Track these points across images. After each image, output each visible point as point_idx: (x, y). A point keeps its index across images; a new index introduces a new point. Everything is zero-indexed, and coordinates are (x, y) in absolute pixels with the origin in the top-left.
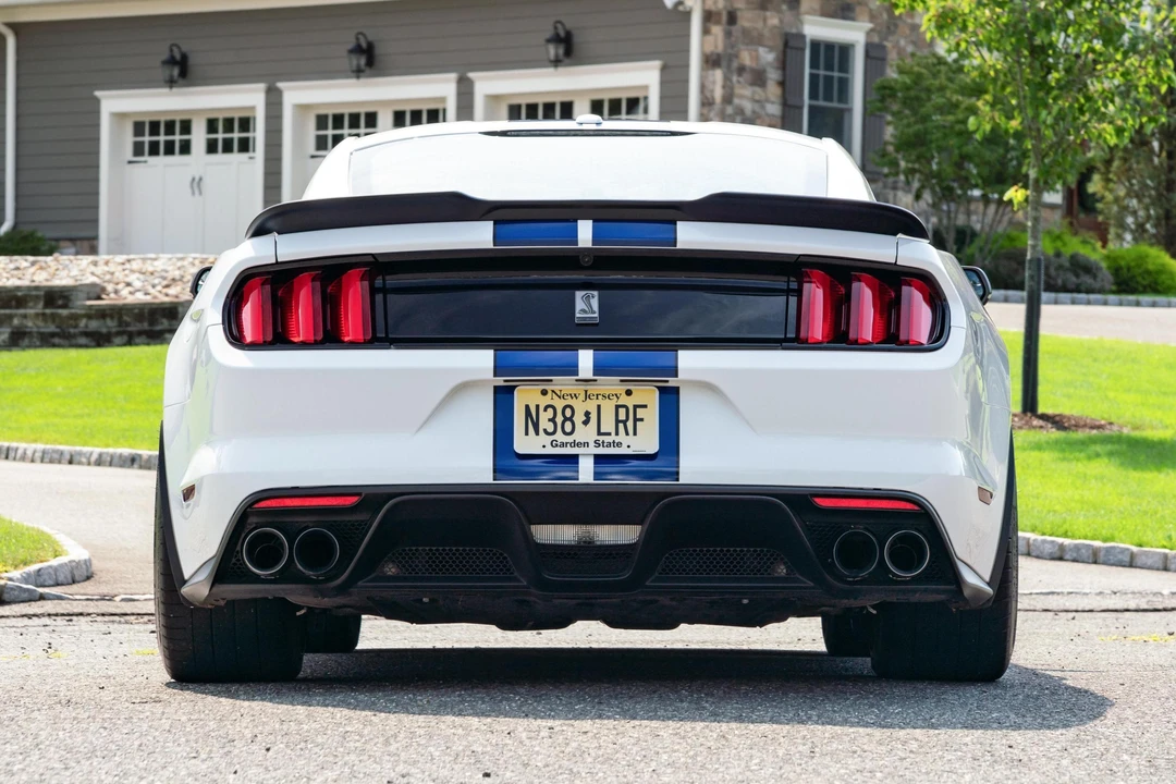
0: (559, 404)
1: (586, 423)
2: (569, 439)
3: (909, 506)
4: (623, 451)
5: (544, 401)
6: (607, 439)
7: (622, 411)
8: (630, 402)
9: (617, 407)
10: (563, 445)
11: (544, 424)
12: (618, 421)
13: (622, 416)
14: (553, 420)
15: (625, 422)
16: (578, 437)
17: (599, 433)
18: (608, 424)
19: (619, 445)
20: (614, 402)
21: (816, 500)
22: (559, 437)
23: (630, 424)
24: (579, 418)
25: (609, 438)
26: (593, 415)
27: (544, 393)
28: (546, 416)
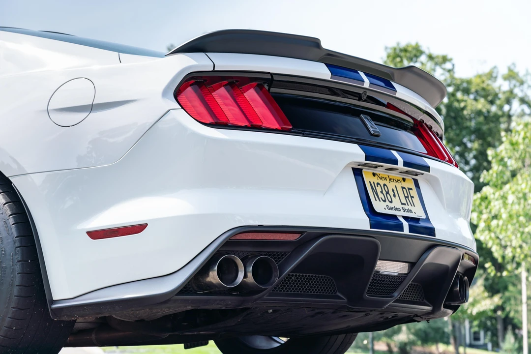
0: (382, 182)
4: (414, 215)
5: (375, 179)
7: (405, 191)
9: (402, 187)
11: (380, 194)
13: (406, 195)
14: (382, 192)
17: (402, 203)
18: (404, 200)
19: (411, 211)
22: (389, 204)
24: (391, 193)
25: (406, 207)
26: (395, 191)
27: (374, 174)
28: (379, 189)
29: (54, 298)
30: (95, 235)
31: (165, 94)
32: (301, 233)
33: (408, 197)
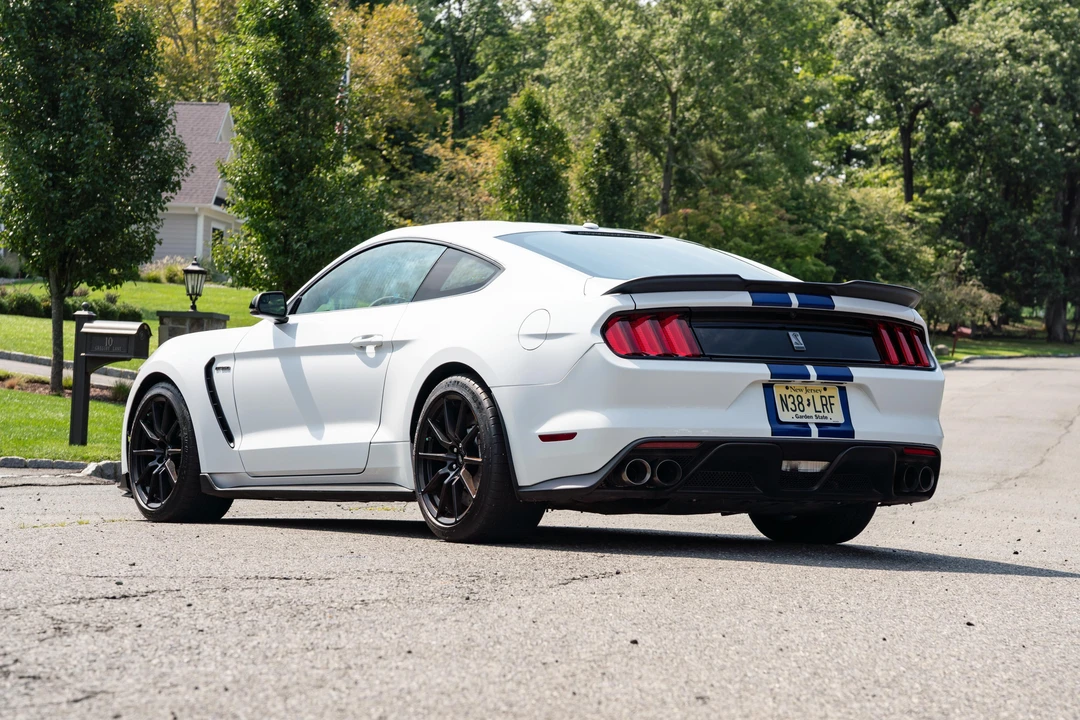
0: (795, 394)
1: (809, 405)
2: (803, 414)
4: (828, 421)
5: (788, 393)
7: (824, 399)
8: (826, 394)
9: (821, 397)
10: (801, 417)
11: (791, 405)
12: (823, 405)
13: (824, 403)
14: (793, 403)
16: (807, 413)
17: (816, 411)
18: (819, 407)
19: (826, 417)
20: (819, 394)
21: (905, 450)
22: (799, 413)
23: (828, 406)
24: (805, 403)
25: (821, 414)
26: (811, 401)
27: (787, 388)
28: (790, 401)
29: (520, 484)
30: (545, 438)
31: (593, 330)
32: (701, 442)
33: (826, 405)
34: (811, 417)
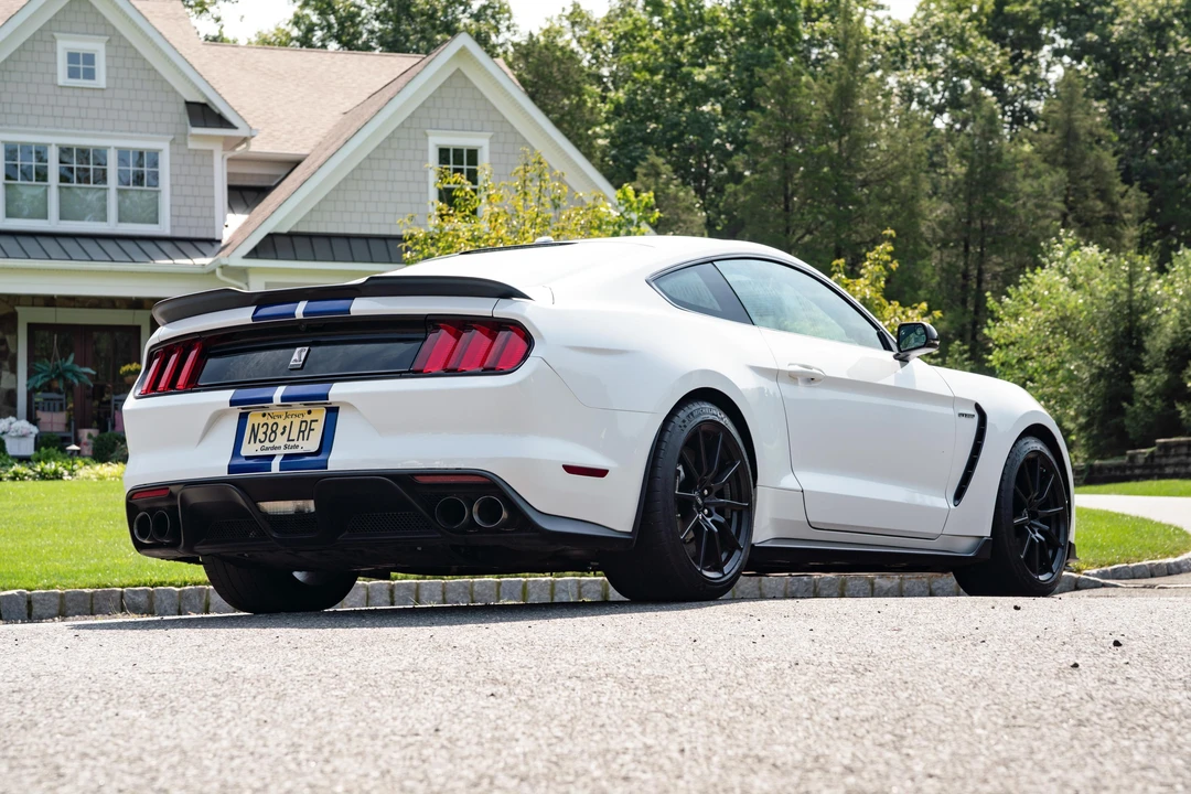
0: (270, 422)
1: (282, 434)
2: (271, 445)
3: (483, 480)
4: (299, 451)
5: (262, 420)
6: (292, 443)
7: (304, 424)
8: (308, 418)
9: (302, 422)
10: (267, 449)
11: (261, 436)
12: (300, 431)
13: (303, 429)
14: (265, 433)
15: (303, 432)
16: (276, 444)
17: (289, 440)
18: (294, 435)
19: (297, 447)
20: (301, 419)
21: (417, 478)
22: (267, 444)
23: (306, 433)
24: (280, 430)
26: (288, 428)
27: (264, 415)
28: (262, 431)
32: (167, 488)
34: (279, 448)
